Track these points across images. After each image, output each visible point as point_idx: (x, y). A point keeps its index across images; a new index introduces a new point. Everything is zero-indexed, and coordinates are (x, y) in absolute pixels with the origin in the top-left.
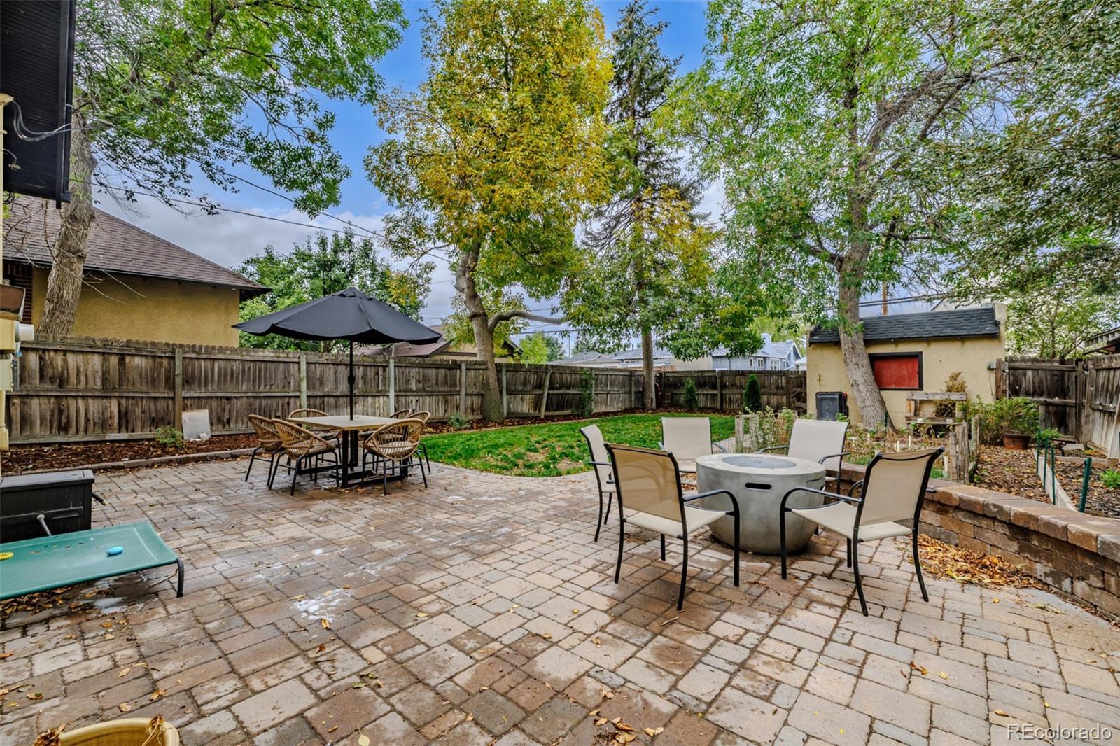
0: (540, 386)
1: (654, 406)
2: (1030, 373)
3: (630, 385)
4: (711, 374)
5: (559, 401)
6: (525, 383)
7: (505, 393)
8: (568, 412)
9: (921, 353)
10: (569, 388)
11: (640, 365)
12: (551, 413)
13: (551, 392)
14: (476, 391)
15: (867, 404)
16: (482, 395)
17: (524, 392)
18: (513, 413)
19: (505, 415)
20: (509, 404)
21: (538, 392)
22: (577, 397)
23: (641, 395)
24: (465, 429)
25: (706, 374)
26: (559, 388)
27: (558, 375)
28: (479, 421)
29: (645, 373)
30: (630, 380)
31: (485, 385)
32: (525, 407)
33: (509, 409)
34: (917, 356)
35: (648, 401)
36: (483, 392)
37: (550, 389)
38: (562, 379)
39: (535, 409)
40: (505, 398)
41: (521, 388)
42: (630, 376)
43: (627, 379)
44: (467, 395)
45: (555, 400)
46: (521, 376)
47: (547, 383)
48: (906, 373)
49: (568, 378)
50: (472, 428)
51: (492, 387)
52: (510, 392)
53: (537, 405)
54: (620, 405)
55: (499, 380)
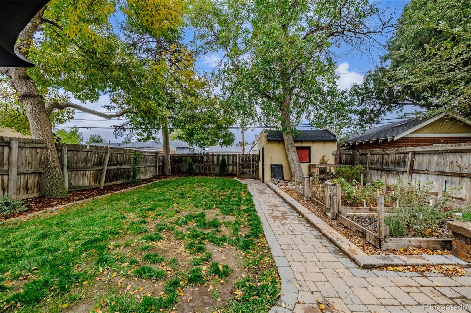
0: (100, 163)
1: (170, 174)
2: (344, 156)
3: (156, 161)
4: (199, 155)
5: (114, 175)
6: (86, 161)
7: (66, 170)
8: (121, 182)
9: (310, 147)
10: (121, 164)
11: (162, 149)
12: (108, 184)
13: (109, 168)
14: (31, 170)
15: (297, 169)
16: (40, 173)
17: (85, 169)
18: (74, 187)
19: (67, 189)
20: (70, 180)
21: (99, 168)
22: (126, 170)
23: (163, 167)
24: (21, 213)
25: (196, 155)
26: (115, 165)
27: (115, 155)
28: (37, 200)
29: (165, 155)
30: (156, 158)
31: (44, 163)
32: (86, 181)
33: (70, 184)
34: (309, 148)
35: (167, 171)
36: (41, 170)
37: (109, 165)
38: (117, 157)
39: (96, 182)
40: (66, 175)
41: (82, 165)
42: (156, 156)
43: (154, 158)
44: (19, 174)
45: (111, 173)
46: (83, 155)
47: (107, 161)
48: (304, 155)
49: (121, 157)
50: (31, 210)
51: (53, 165)
52: (71, 169)
53: (97, 178)
54: (151, 174)
55: (61, 159)
